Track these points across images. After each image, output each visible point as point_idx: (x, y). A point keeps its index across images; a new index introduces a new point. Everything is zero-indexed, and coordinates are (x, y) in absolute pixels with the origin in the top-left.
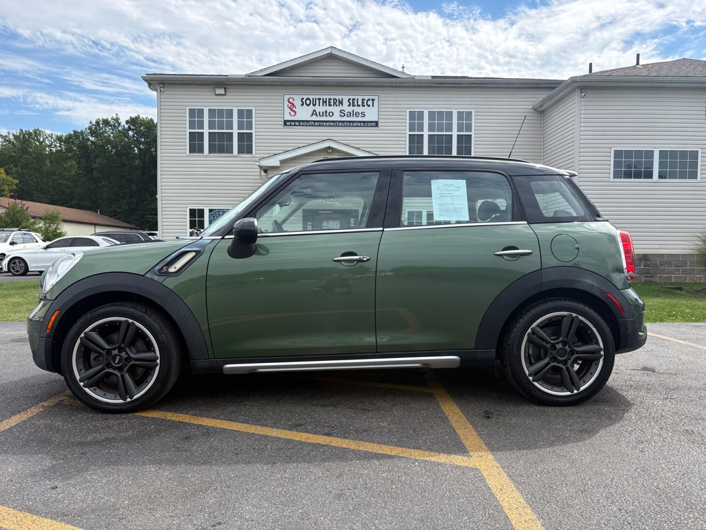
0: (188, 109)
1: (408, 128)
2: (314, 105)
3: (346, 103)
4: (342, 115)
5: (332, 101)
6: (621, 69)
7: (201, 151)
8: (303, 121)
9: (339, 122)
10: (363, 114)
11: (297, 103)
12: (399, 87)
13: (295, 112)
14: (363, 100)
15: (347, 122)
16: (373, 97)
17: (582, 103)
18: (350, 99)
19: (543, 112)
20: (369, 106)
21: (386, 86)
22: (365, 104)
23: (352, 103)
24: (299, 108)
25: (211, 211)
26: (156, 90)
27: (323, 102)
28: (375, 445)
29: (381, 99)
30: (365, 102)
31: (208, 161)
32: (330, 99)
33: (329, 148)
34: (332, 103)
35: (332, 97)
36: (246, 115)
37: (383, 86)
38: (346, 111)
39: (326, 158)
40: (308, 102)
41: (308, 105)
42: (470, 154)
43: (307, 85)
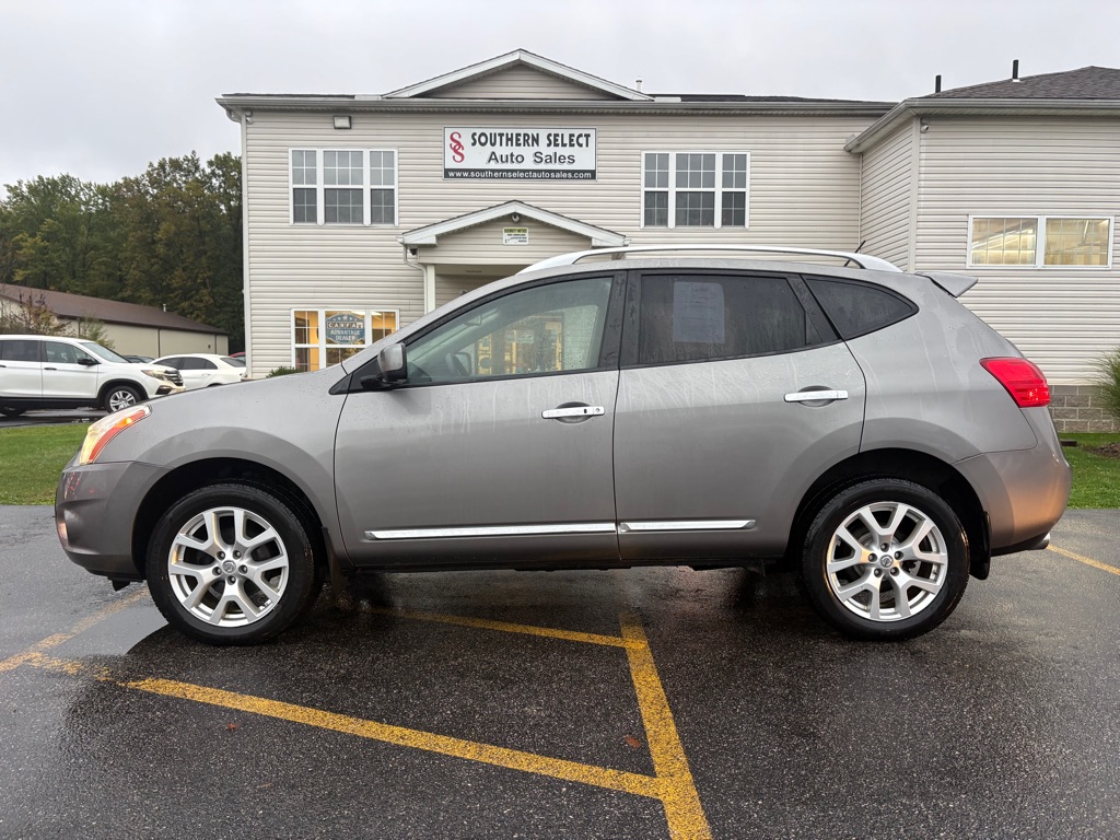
0: (290, 150)
1: (643, 182)
2: (493, 145)
3: (543, 141)
4: (539, 160)
5: (521, 138)
6: (987, 85)
7: (313, 218)
8: (475, 171)
9: (533, 171)
10: (572, 159)
11: (466, 140)
12: (629, 114)
13: (462, 155)
15: (546, 171)
16: (587, 132)
17: (923, 142)
18: (550, 135)
19: (861, 155)
20: (581, 145)
21: (608, 114)
22: (575, 142)
23: (554, 141)
24: (468, 149)
25: (328, 315)
26: (239, 120)
27: (508, 139)
28: (507, 751)
29: (599, 134)
30: (575, 139)
31: (323, 235)
32: (520, 135)
33: (515, 214)
34: (522, 141)
35: (522, 132)
36: (383, 160)
37: (602, 114)
38: (544, 154)
39: (511, 231)
40: (483, 139)
41: (483, 145)
42: (744, 224)
43: (482, 113)
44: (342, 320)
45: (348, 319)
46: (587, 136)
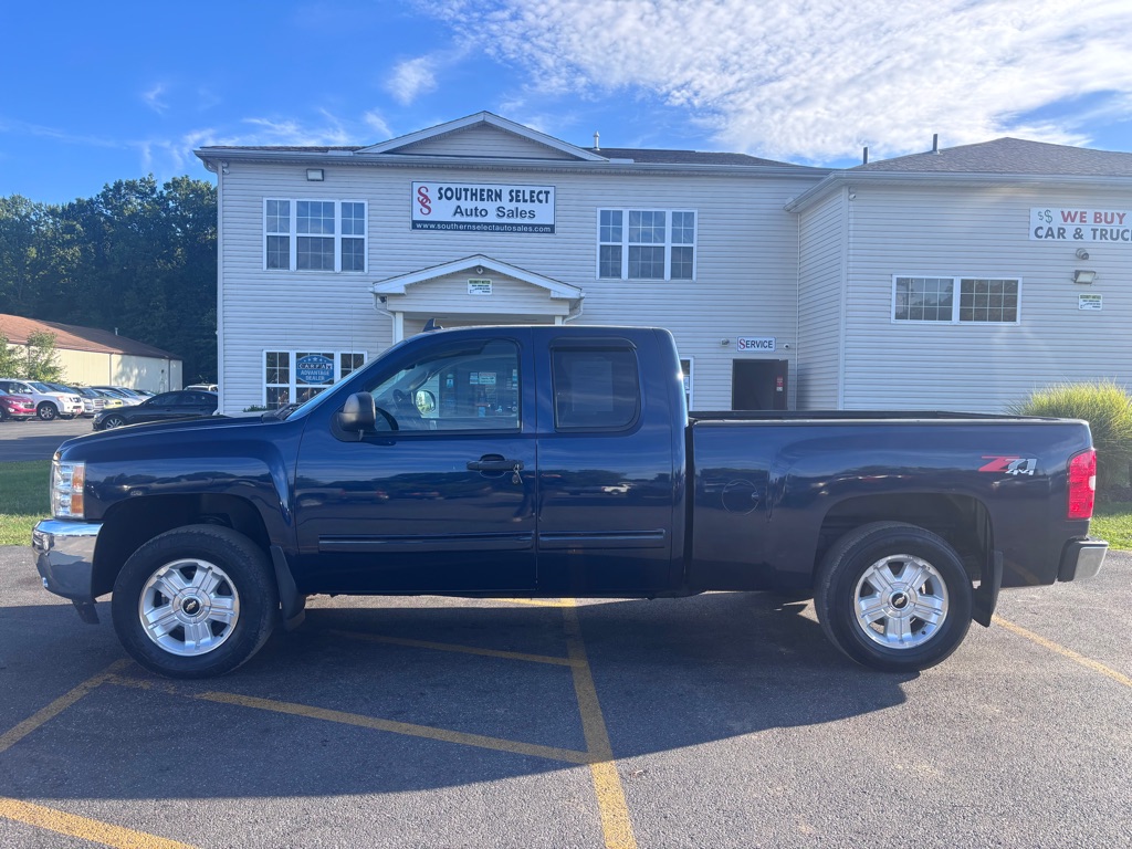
0: (265, 200)
1: (598, 236)
2: (459, 199)
3: (506, 196)
4: (501, 214)
5: (485, 194)
7: (286, 265)
8: (441, 223)
9: (496, 224)
10: (532, 214)
11: (433, 194)
12: (585, 173)
13: (429, 208)
14: (532, 192)
15: (508, 225)
16: (547, 189)
17: (851, 209)
18: (511, 191)
19: (798, 215)
20: (541, 201)
21: (566, 172)
22: (535, 198)
23: (515, 196)
24: (435, 204)
25: (299, 355)
26: (215, 169)
27: (472, 194)
28: (484, 738)
29: (558, 192)
30: (535, 195)
31: (296, 281)
32: (482, 190)
33: (479, 266)
34: (485, 197)
35: (486, 187)
36: (354, 211)
37: (561, 172)
38: (507, 209)
39: (476, 282)
40: (449, 194)
41: (449, 199)
42: (691, 277)
43: (448, 169)
44: (312, 361)
45: (318, 361)
46: (547, 193)
